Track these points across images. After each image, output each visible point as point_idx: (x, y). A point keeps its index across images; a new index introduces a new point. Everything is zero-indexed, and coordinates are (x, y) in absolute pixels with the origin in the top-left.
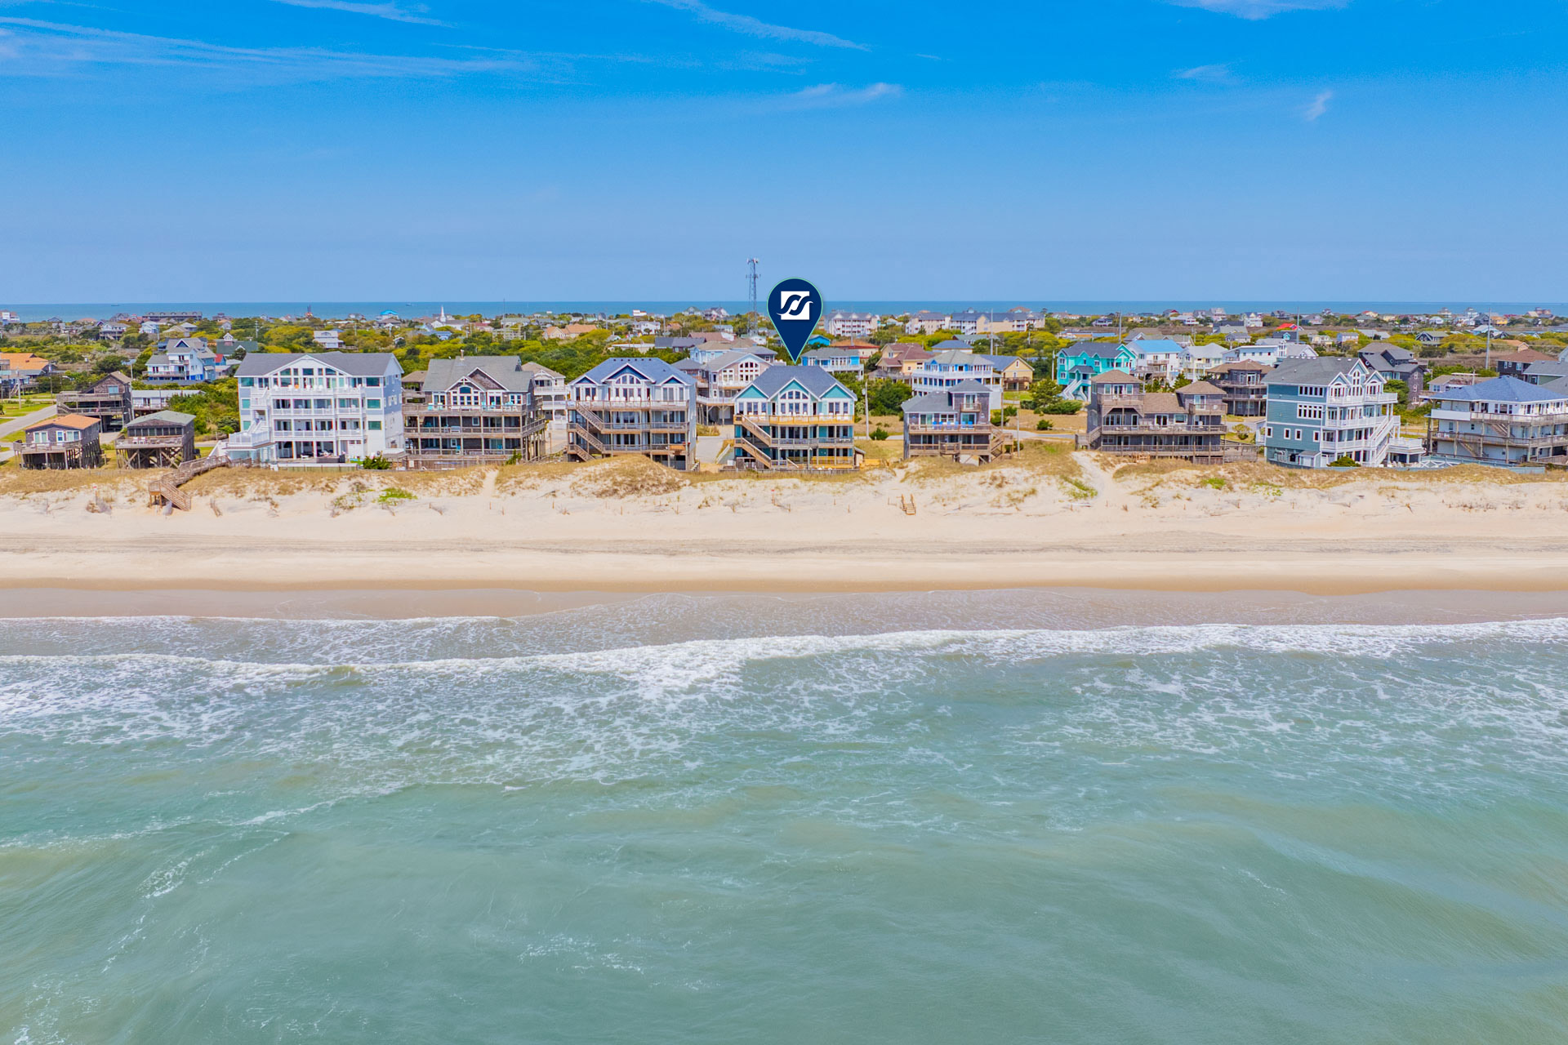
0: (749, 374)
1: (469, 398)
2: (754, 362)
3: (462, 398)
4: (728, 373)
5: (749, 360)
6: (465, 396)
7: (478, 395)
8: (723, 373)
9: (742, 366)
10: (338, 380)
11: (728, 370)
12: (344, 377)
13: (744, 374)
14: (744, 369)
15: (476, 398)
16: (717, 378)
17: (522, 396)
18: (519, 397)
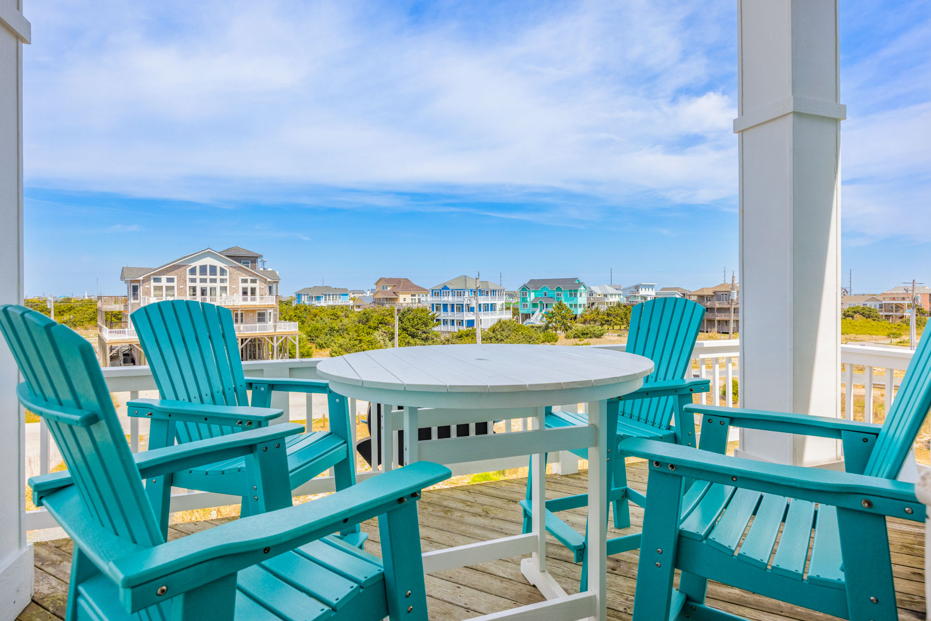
0: (208, 285)
2: (219, 264)
4: (164, 283)
5: (208, 261)
8: (153, 284)
9: (193, 271)
11: (164, 278)
13: (199, 285)
14: (198, 276)
16: (141, 290)
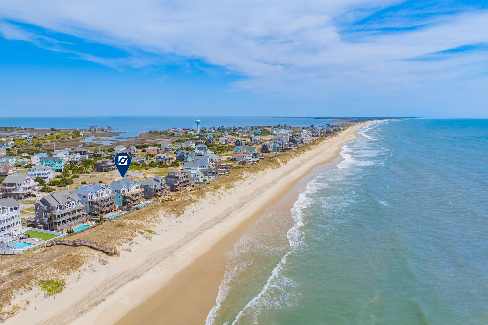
1: (69, 205)
3: (68, 206)
6: (68, 205)
7: (71, 204)
10: (6, 211)
12: (8, 209)
15: (71, 205)
17: (79, 201)
18: (79, 202)
